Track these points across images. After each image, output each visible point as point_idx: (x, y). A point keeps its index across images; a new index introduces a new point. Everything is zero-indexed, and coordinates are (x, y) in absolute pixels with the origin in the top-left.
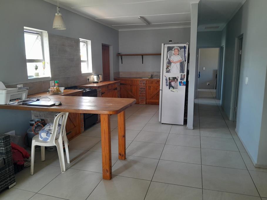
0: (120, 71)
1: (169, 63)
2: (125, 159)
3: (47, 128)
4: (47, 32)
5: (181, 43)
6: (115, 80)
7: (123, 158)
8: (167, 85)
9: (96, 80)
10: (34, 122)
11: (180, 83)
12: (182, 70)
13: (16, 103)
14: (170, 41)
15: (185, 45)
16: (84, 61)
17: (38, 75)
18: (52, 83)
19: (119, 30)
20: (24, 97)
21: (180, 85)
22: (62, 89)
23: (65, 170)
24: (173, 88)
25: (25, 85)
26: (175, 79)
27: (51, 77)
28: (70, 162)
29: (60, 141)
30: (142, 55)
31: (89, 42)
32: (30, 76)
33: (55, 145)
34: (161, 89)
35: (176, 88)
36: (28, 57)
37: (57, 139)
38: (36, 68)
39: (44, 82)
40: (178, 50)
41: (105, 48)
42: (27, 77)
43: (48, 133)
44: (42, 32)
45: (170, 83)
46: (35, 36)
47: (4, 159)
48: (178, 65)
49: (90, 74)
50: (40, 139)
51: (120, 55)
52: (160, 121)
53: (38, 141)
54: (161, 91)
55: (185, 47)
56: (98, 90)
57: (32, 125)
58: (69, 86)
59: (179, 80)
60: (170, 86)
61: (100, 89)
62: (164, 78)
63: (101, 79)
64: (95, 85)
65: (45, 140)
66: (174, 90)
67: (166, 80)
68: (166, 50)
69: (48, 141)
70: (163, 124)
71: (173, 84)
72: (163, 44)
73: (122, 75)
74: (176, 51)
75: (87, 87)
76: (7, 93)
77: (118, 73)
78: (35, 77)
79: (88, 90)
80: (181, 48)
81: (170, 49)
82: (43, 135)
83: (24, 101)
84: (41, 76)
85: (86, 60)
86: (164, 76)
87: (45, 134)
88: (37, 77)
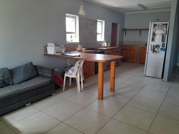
0: (124, 40)
1: (154, 34)
2: (114, 91)
3: (72, 68)
4: (78, 16)
5: (165, 21)
6: (119, 46)
7: (113, 91)
8: (151, 50)
9: (106, 46)
10: (68, 66)
11: (161, 49)
12: (163, 40)
13: (59, 54)
14: (157, 20)
15: (167, 23)
16: (99, 34)
17: (72, 41)
18: (79, 46)
19: (126, 13)
20: (63, 51)
21: (161, 50)
22: (84, 49)
23: (79, 91)
24: (156, 52)
25: (65, 45)
26: (157, 46)
27: (79, 42)
28: (83, 88)
29: (78, 75)
30: (140, 30)
31: (104, 22)
32: (68, 41)
33: (75, 77)
34: (147, 52)
35: (158, 53)
36: (67, 31)
37: (76, 74)
38: (71, 37)
39: (75, 45)
40: (162, 26)
41: (114, 26)
42: (66, 41)
43: (73, 71)
44: (76, 16)
45: (154, 49)
46: (72, 19)
47: (51, 80)
48: (161, 36)
49: (102, 42)
50: (69, 73)
51: (124, 30)
52: (144, 74)
53: (68, 74)
54: (147, 54)
55: (166, 24)
56: (105, 51)
57: (67, 67)
58: (89, 48)
59: (161, 47)
60: (154, 51)
61: (107, 51)
62: (150, 45)
63: (109, 45)
64: (105, 48)
65: (71, 74)
66: (157, 54)
67: (151, 46)
68: (152, 26)
69: (73, 75)
70: (146, 76)
71: (156, 49)
72: (151, 22)
73: (125, 43)
74: (160, 26)
75: (99, 49)
76: (55, 49)
77: (123, 42)
78: (70, 42)
79: (99, 51)
80: (163, 25)
81: (155, 25)
82: (70, 71)
83: (63, 54)
84: (74, 41)
85: (101, 33)
86: (150, 44)
87: (71, 71)
88: (72, 42)
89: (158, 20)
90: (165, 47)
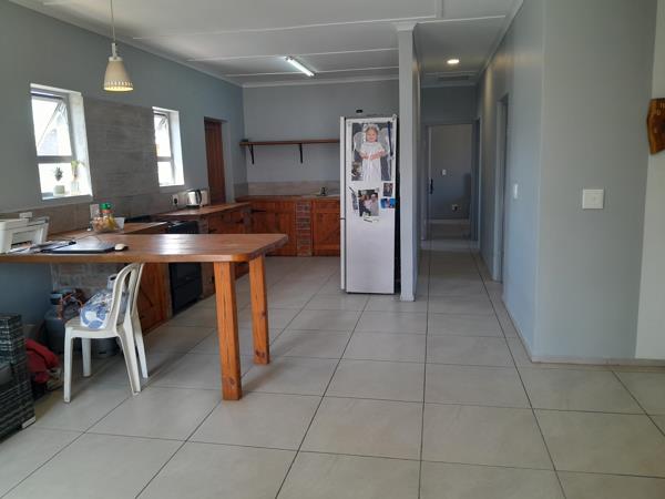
0: (249, 180)
1: (358, 158)
2: (268, 362)
4: (80, 94)
5: (382, 116)
6: (238, 201)
8: (355, 208)
9: (193, 202)
10: (60, 295)
13: (26, 250)
14: (358, 111)
15: (390, 119)
16: (163, 159)
17: (63, 192)
18: (95, 210)
19: (244, 86)
20: (39, 237)
21: (383, 206)
24: (369, 213)
25: (37, 213)
26: (371, 193)
27: (92, 195)
29: (127, 325)
30: (300, 144)
31: (175, 115)
32: (47, 195)
33: (116, 334)
34: (342, 216)
35: (376, 214)
37: (119, 324)
38: (59, 176)
40: (377, 132)
41: (212, 126)
42: (40, 195)
43: (101, 309)
44: (67, 95)
45: (361, 203)
46: (53, 105)
48: (378, 162)
49: (176, 189)
50: (83, 324)
51: (247, 145)
52: (343, 287)
53: (77, 327)
54: (342, 221)
55: (389, 125)
56: (201, 223)
57: (55, 302)
58: (132, 217)
59: (381, 196)
60: (362, 210)
61: (205, 222)
62: (349, 193)
63: (205, 200)
64: (192, 212)
65: (94, 326)
66: (371, 218)
67: (354, 195)
68: (349, 130)
69: (101, 327)
70: (350, 293)
71: (368, 204)
72: (342, 119)
73: (255, 191)
74: (372, 132)
75: (175, 218)
77: (245, 186)
79: (176, 224)
80: (381, 125)
81: (357, 128)
82: (90, 315)
84: (70, 192)
85: (170, 155)
86: (349, 188)
87: (94, 314)
88: (61, 195)
89: (361, 111)
90: (393, 196)
